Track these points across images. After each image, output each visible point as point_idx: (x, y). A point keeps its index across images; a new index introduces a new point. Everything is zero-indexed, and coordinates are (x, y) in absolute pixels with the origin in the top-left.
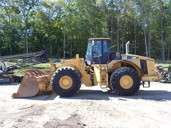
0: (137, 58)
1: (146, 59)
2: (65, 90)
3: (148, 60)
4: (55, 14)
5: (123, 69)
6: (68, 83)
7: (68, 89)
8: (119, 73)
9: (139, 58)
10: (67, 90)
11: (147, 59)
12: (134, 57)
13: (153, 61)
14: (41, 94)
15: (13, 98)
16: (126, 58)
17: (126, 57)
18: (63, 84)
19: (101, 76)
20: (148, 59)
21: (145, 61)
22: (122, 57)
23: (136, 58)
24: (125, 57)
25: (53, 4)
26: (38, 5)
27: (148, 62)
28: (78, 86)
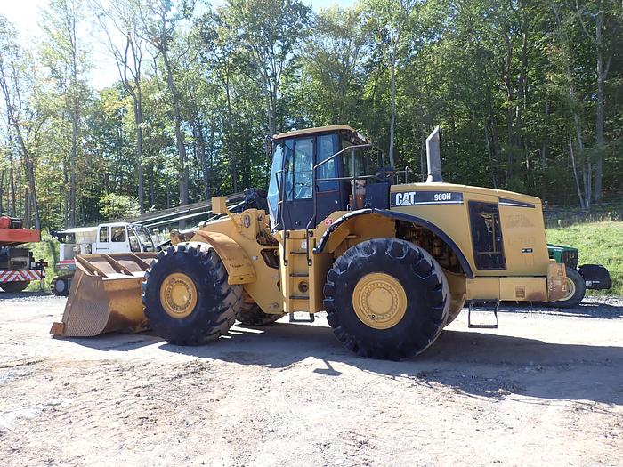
0: (456, 196)
1: (496, 200)
2: (176, 320)
3: (506, 200)
4: (365, 53)
5: (365, 248)
6: (186, 299)
7: (185, 319)
8: (350, 262)
9: (464, 198)
10: (180, 322)
11: (501, 200)
12: (442, 193)
13: (533, 206)
14: (142, 330)
15: (54, 337)
16: (412, 198)
17: (412, 194)
18: (172, 300)
19: (291, 275)
20: (506, 197)
21: (493, 208)
22: (397, 195)
23: (449, 196)
24: (406, 194)
25: (353, 19)
26: (308, 34)
27: (505, 212)
28: (213, 310)
